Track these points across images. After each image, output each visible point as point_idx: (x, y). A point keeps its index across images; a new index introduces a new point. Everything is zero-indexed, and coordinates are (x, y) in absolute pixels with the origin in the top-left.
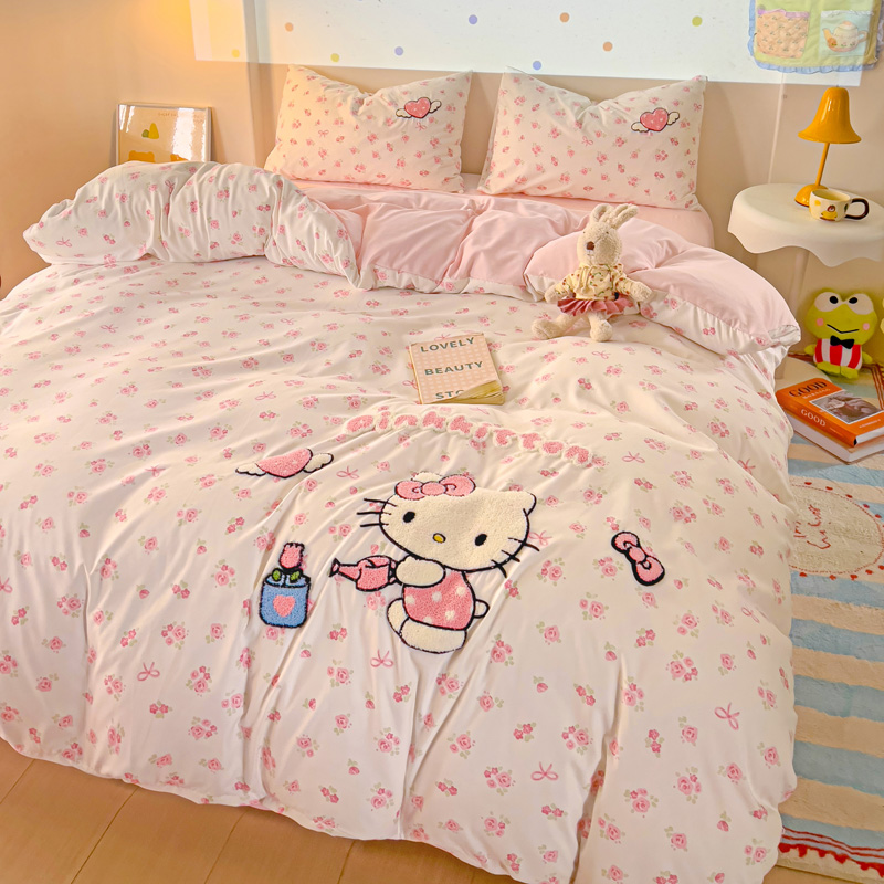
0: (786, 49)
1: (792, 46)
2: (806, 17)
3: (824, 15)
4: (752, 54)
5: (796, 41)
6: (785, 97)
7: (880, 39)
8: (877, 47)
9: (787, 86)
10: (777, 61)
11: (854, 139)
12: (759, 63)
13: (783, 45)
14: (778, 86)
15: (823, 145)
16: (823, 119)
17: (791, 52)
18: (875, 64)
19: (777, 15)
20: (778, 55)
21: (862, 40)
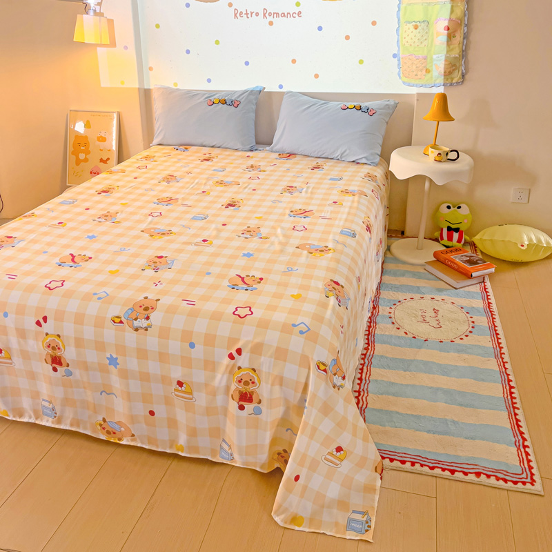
0: (416, 75)
1: (419, 73)
2: (425, 58)
3: (434, 57)
4: (400, 78)
5: (421, 71)
6: (417, 100)
7: (464, 70)
8: (462, 73)
9: (419, 94)
10: (413, 82)
11: (450, 119)
12: (404, 83)
13: (415, 73)
14: (414, 94)
15: (436, 122)
17: (419, 77)
18: (462, 82)
19: (410, 57)
20: (413, 78)
21: (454, 70)
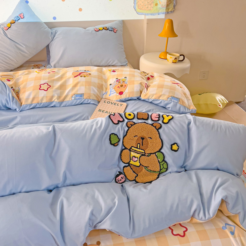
0: (148, 8)
1: (149, 6)
5: (150, 5)
6: (147, 23)
7: (175, 3)
8: (174, 5)
9: (148, 20)
10: (145, 12)
11: (175, 35)
12: (138, 13)
13: (146, 6)
15: (166, 38)
16: (166, 29)
18: (174, 11)
20: (145, 10)
21: (170, 4)
